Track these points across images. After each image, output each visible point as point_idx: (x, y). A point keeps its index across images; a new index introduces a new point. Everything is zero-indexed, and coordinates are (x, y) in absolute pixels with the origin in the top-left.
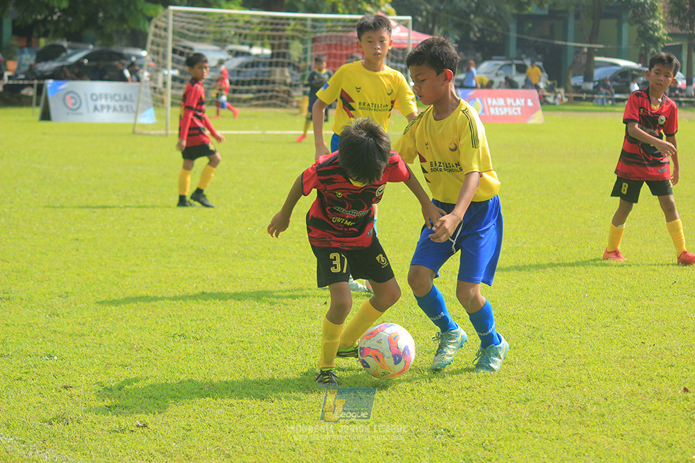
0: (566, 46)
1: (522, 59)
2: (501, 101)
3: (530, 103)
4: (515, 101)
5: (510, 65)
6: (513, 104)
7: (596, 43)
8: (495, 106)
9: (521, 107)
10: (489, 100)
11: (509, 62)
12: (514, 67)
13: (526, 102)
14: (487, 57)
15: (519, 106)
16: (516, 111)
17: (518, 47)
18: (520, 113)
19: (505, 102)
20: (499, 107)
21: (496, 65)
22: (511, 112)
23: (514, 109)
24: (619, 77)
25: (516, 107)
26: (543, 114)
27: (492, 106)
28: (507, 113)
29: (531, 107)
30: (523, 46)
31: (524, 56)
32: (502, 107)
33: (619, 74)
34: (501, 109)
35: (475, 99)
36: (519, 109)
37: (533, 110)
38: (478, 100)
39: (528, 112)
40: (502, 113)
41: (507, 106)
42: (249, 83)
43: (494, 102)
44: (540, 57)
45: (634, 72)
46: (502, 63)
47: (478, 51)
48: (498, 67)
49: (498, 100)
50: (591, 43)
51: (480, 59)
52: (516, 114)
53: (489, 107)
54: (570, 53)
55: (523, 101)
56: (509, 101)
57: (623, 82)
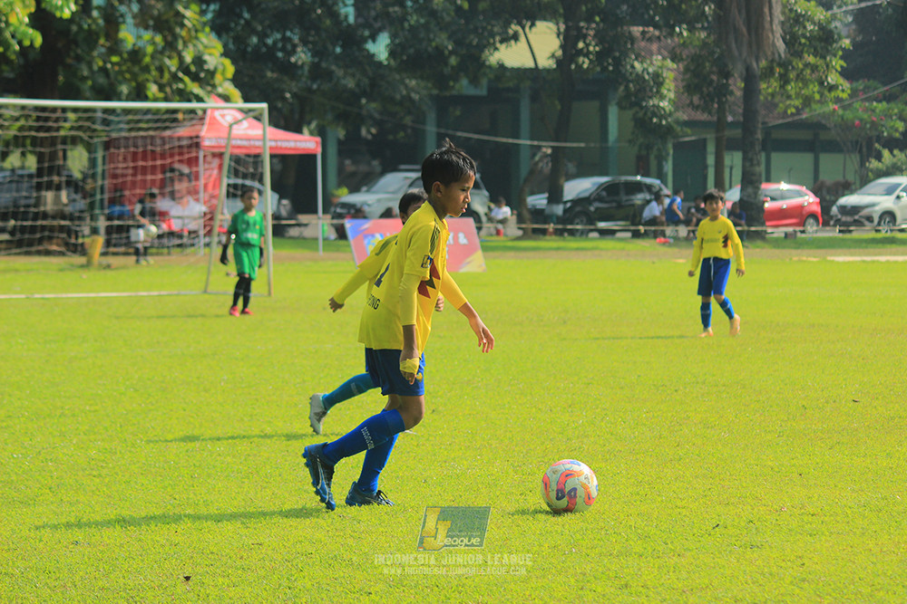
3: (462, 240)
7: (565, 141)
13: (456, 238)
21: (406, 178)
24: (604, 194)
26: (485, 257)
29: (464, 245)
35: (373, 236)
37: (468, 251)
38: (378, 236)
39: (459, 254)
46: (413, 175)
47: (375, 158)
48: (409, 182)
50: (557, 140)
51: (378, 169)
54: (524, 156)
57: (611, 201)
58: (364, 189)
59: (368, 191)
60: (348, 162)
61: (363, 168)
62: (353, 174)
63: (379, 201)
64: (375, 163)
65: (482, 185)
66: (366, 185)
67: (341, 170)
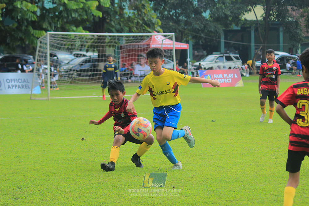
1: (228, 53)
2: (221, 76)
3: (236, 76)
4: (228, 76)
5: (222, 57)
6: (227, 77)
9: (232, 78)
10: (215, 75)
11: (222, 55)
12: (224, 57)
13: (234, 76)
14: (210, 53)
15: (230, 78)
16: (229, 81)
17: (225, 47)
18: (231, 82)
19: (223, 76)
20: (220, 79)
21: (215, 57)
22: (226, 81)
23: (228, 79)
24: (279, 61)
25: (229, 78)
26: (243, 82)
27: (216, 78)
28: (224, 82)
29: (237, 78)
30: (228, 46)
31: (228, 52)
32: (222, 78)
34: (221, 80)
35: (207, 75)
36: (230, 79)
37: (238, 80)
38: (209, 75)
39: (235, 81)
40: (221, 82)
41: (224, 78)
42: (88, 71)
43: (217, 76)
44: (237, 52)
45: (288, 58)
46: (218, 56)
47: (204, 50)
48: (217, 58)
49: (219, 75)
51: (206, 54)
52: (229, 82)
55: (232, 75)
56: (225, 75)
57: (281, 63)
58: (202, 60)
59: (203, 61)
60: (196, 52)
61: (201, 54)
62: (197, 56)
63: (207, 64)
64: (205, 52)
65: (240, 58)
66: (202, 59)
67: (194, 54)
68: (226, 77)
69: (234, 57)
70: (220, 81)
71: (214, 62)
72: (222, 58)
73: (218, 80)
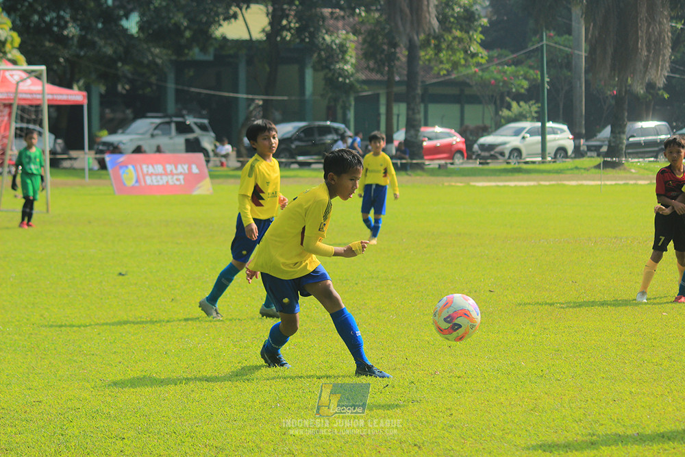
0: (237, 99)
1: (183, 116)
2: (159, 168)
3: (195, 170)
4: (176, 168)
5: (169, 123)
6: (175, 171)
7: (273, 95)
8: (151, 175)
9: (185, 175)
10: (144, 167)
11: (167, 120)
12: (173, 126)
13: (190, 169)
14: (140, 114)
15: (181, 174)
16: (178, 180)
17: (177, 101)
18: (183, 182)
19: (165, 169)
20: (157, 175)
21: (152, 123)
22: (172, 181)
23: (175, 177)
24: (302, 135)
25: (177, 174)
26: (212, 183)
27: (148, 174)
28: (167, 182)
29: (196, 174)
30: (183, 99)
31: (184, 112)
32: (161, 175)
33: (302, 132)
34: (159, 178)
35: (127, 167)
36: (181, 177)
37: (199, 178)
38: (130, 167)
39: (192, 181)
40: (161, 183)
41: (166, 174)
43: (151, 170)
44: (204, 112)
46: (158, 121)
47: (127, 108)
48: (154, 126)
49: (155, 167)
50: (267, 94)
51: (131, 116)
52: (178, 183)
53: (144, 176)
54: (242, 106)
55: (186, 167)
56: (169, 167)
57: (307, 141)
58: (120, 131)
59: (123, 133)
60: (107, 111)
61: (119, 115)
62: (112, 120)
63: (131, 140)
64: (129, 112)
65: (210, 128)
66: (120, 128)
67: (102, 117)
68: (171, 171)
69: (196, 124)
70: (158, 181)
71: (148, 136)
72: (167, 126)
73: (154, 177)
